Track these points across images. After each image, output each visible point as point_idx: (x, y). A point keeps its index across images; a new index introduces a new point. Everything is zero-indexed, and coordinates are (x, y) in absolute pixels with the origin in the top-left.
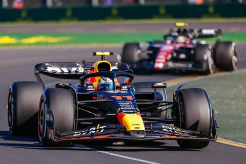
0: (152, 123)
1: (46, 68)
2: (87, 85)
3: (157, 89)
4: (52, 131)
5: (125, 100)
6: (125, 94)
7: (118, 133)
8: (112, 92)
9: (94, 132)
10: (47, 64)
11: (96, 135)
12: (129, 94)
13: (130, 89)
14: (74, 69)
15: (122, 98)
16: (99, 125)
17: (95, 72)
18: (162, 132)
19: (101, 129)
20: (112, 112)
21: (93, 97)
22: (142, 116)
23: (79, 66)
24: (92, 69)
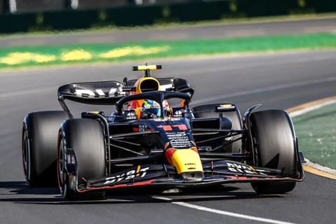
0: (214, 161)
1: (73, 90)
2: (127, 112)
3: (223, 113)
4: (75, 177)
5: (176, 130)
6: (177, 123)
7: (166, 176)
8: (159, 120)
9: (133, 176)
10: (74, 86)
11: (136, 181)
12: (182, 122)
13: (186, 115)
14: (113, 91)
15: (172, 128)
16: (139, 167)
17: (137, 93)
18: (228, 173)
19: (142, 172)
20: (158, 148)
21: (134, 129)
22: (199, 152)
23: (119, 86)
24: (134, 89)
